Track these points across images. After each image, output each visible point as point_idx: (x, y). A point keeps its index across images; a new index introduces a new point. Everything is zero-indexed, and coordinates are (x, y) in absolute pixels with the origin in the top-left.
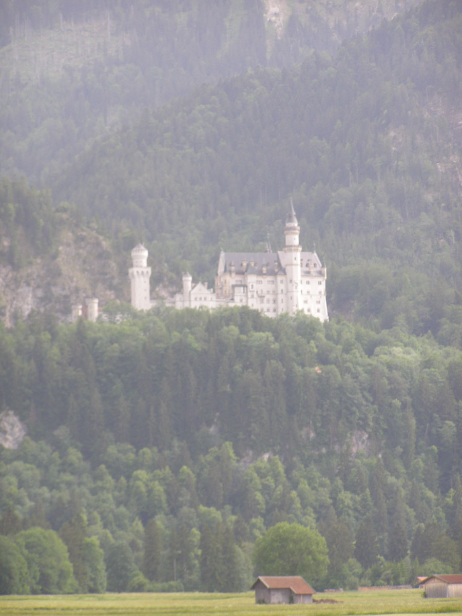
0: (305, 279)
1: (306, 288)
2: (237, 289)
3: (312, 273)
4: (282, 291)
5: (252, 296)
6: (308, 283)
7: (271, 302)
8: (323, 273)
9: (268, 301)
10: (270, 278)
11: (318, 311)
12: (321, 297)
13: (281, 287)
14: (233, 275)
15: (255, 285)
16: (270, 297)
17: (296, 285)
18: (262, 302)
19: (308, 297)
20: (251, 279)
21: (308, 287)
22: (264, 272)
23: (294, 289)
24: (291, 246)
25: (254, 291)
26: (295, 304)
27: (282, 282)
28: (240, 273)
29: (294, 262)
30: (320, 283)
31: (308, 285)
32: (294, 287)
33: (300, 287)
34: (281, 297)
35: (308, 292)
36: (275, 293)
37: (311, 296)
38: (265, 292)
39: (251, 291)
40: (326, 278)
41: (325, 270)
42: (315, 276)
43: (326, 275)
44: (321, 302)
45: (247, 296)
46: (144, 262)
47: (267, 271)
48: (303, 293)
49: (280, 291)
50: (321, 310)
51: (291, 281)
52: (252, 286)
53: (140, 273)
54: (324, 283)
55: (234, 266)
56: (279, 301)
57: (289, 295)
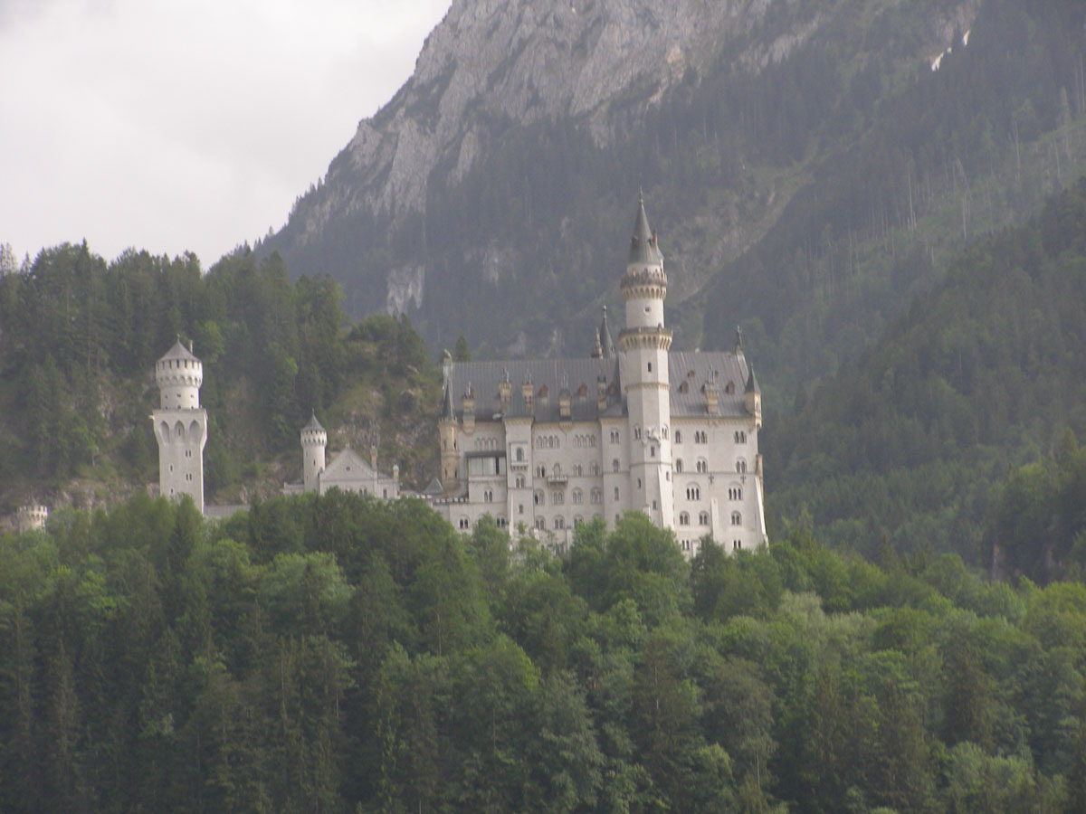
0: (689, 430)
1: (693, 453)
2: (475, 466)
3: (712, 409)
4: (616, 463)
5: (521, 483)
6: (701, 438)
7: (587, 497)
8: (749, 407)
9: (578, 495)
10: (582, 430)
11: (736, 519)
12: (743, 478)
13: (613, 451)
14: (469, 423)
15: (526, 449)
16: (584, 484)
17: (654, 444)
18: (559, 499)
19: (703, 481)
20: (518, 433)
21: (702, 451)
22: (565, 412)
23: (647, 457)
24: (636, 331)
25: (525, 468)
26: (649, 501)
27: (614, 436)
28: (484, 418)
29: (647, 377)
30: (740, 438)
31: (701, 446)
32: (647, 452)
33: (667, 450)
34: (610, 481)
35: (702, 466)
36: (598, 472)
37: (711, 478)
38: (567, 468)
39: (513, 468)
40: (759, 421)
41: (757, 399)
42: (723, 418)
43: (758, 414)
44: (745, 494)
45: (504, 483)
46: (191, 397)
47: (573, 408)
48: (685, 468)
49: (608, 466)
50: (744, 518)
51: (638, 433)
52: (519, 452)
53: (172, 426)
54: (753, 438)
55: (471, 397)
56: (609, 493)
57: (634, 474)
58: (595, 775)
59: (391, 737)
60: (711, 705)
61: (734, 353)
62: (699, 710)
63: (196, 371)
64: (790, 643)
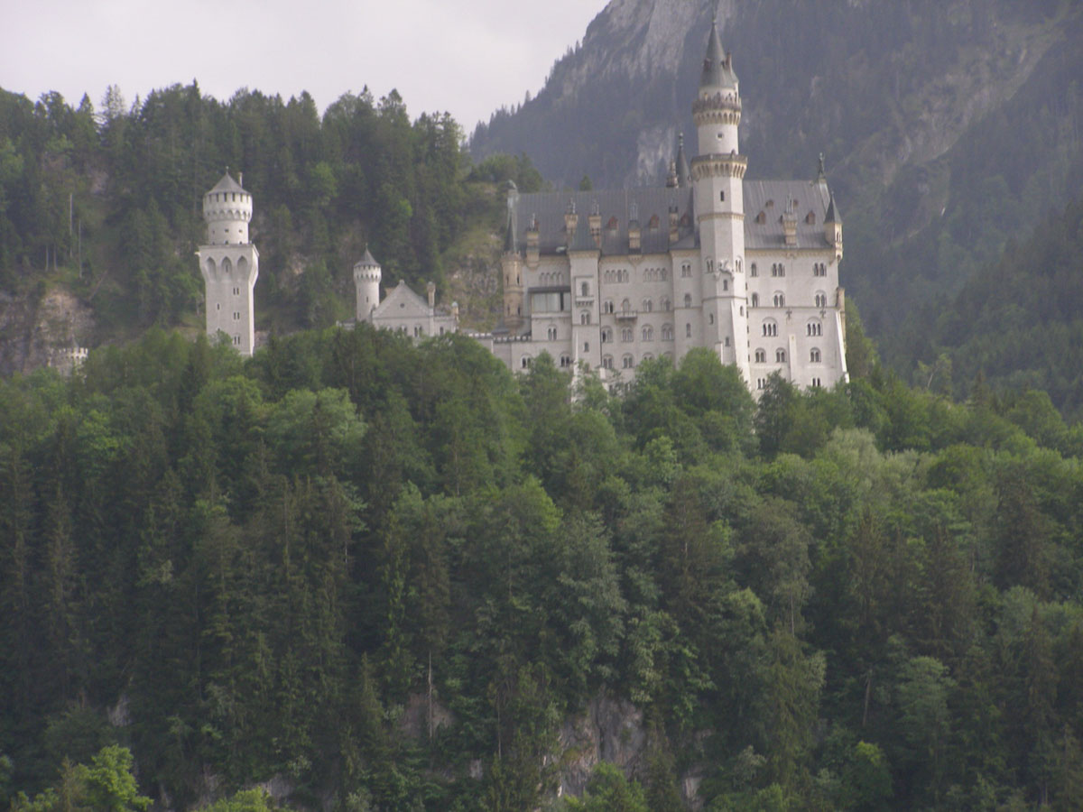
0: (765, 262)
1: (770, 287)
2: (539, 301)
3: (790, 241)
4: (688, 297)
5: (586, 320)
6: (778, 271)
7: (658, 334)
8: (829, 238)
9: (648, 332)
10: (652, 263)
11: (815, 356)
12: (823, 313)
13: (685, 285)
14: (533, 258)
15: (592, 283)
16: (655, 320)
17: (726, 277)
18: (628, 336)
19: (780, 316)
20: (584, 267)
21: (780, 285)
22: (635, 244)
23: (720, 292)
24: (707, 158)
25: (591, 303)
26: (722, 338)
27: (686, 269)
28: (547, 252)
29: (720, 207)
30: (820, 271)
31: (778, 279)
32: (720, 285)
33: (740, 283)
34: (682, 317)
35: (779, 300)
36: (668, 307)
37: (789, 313)
38: (636, 304)
39: (579, 304)
40: (839, 253)
41: (838, 229)
42: (801, 249)
43: (839, 245)
44: (825, 330)
45: (569, 319)
46: (240, 232)
47: (643, 241)
48: (762, 302)
49: (679, 301)
50: (823, 355)
51: (711, 266)
52: (585, 287)
53: (219, 263)
54: (833, 271)
55: (535, 230)
56: (680, 330)
57: (706, 308)
58: (616, 621)
59: (400, 583)
60: (743, 548)
61: (816, 181)
62: (731, 552)
63: (245, 205)
64: (833, 481)
